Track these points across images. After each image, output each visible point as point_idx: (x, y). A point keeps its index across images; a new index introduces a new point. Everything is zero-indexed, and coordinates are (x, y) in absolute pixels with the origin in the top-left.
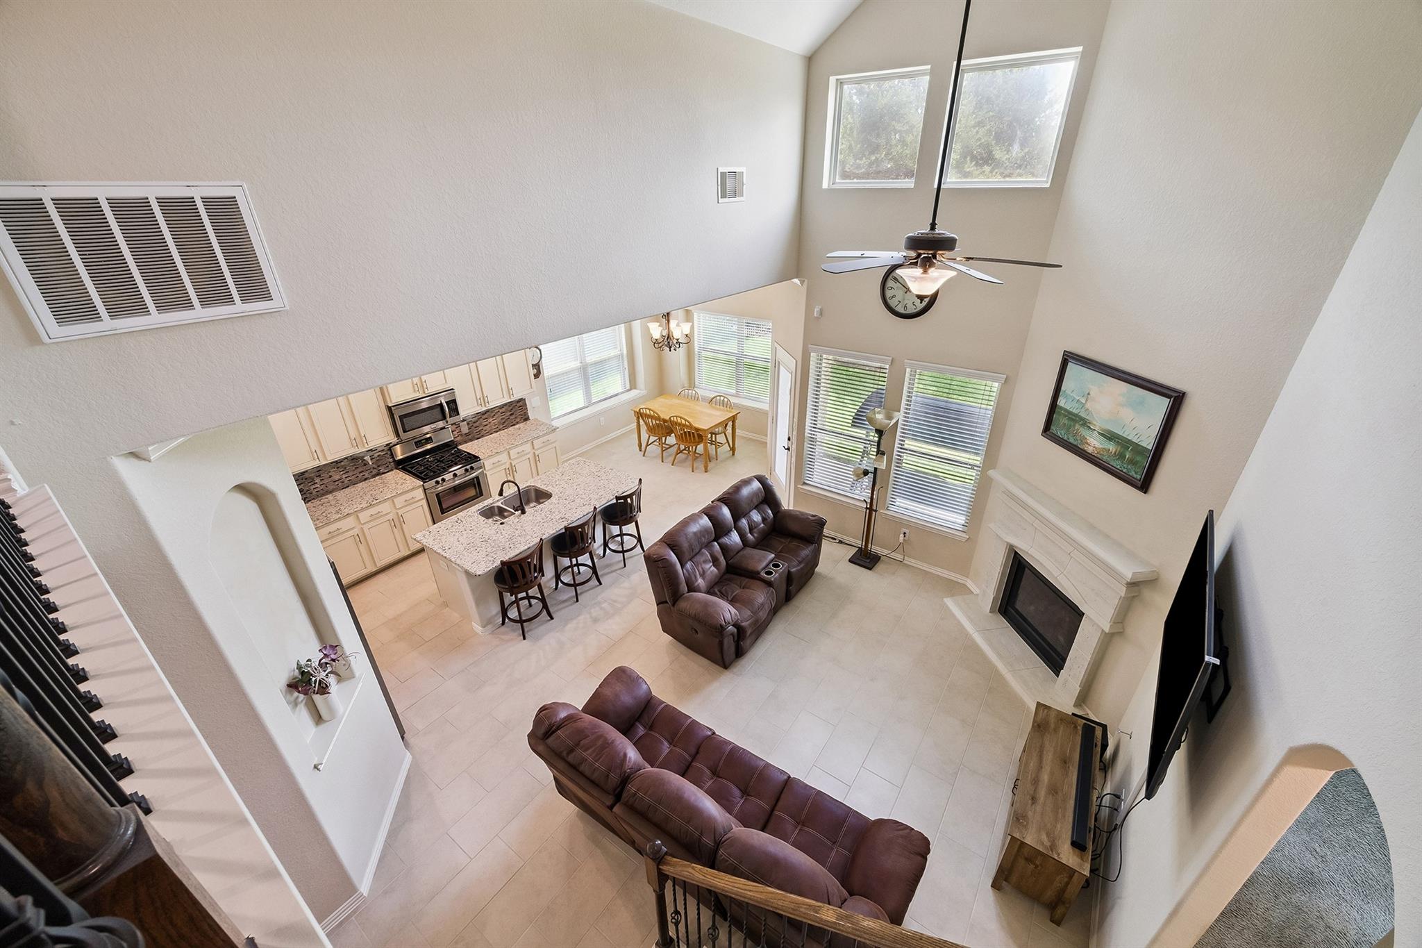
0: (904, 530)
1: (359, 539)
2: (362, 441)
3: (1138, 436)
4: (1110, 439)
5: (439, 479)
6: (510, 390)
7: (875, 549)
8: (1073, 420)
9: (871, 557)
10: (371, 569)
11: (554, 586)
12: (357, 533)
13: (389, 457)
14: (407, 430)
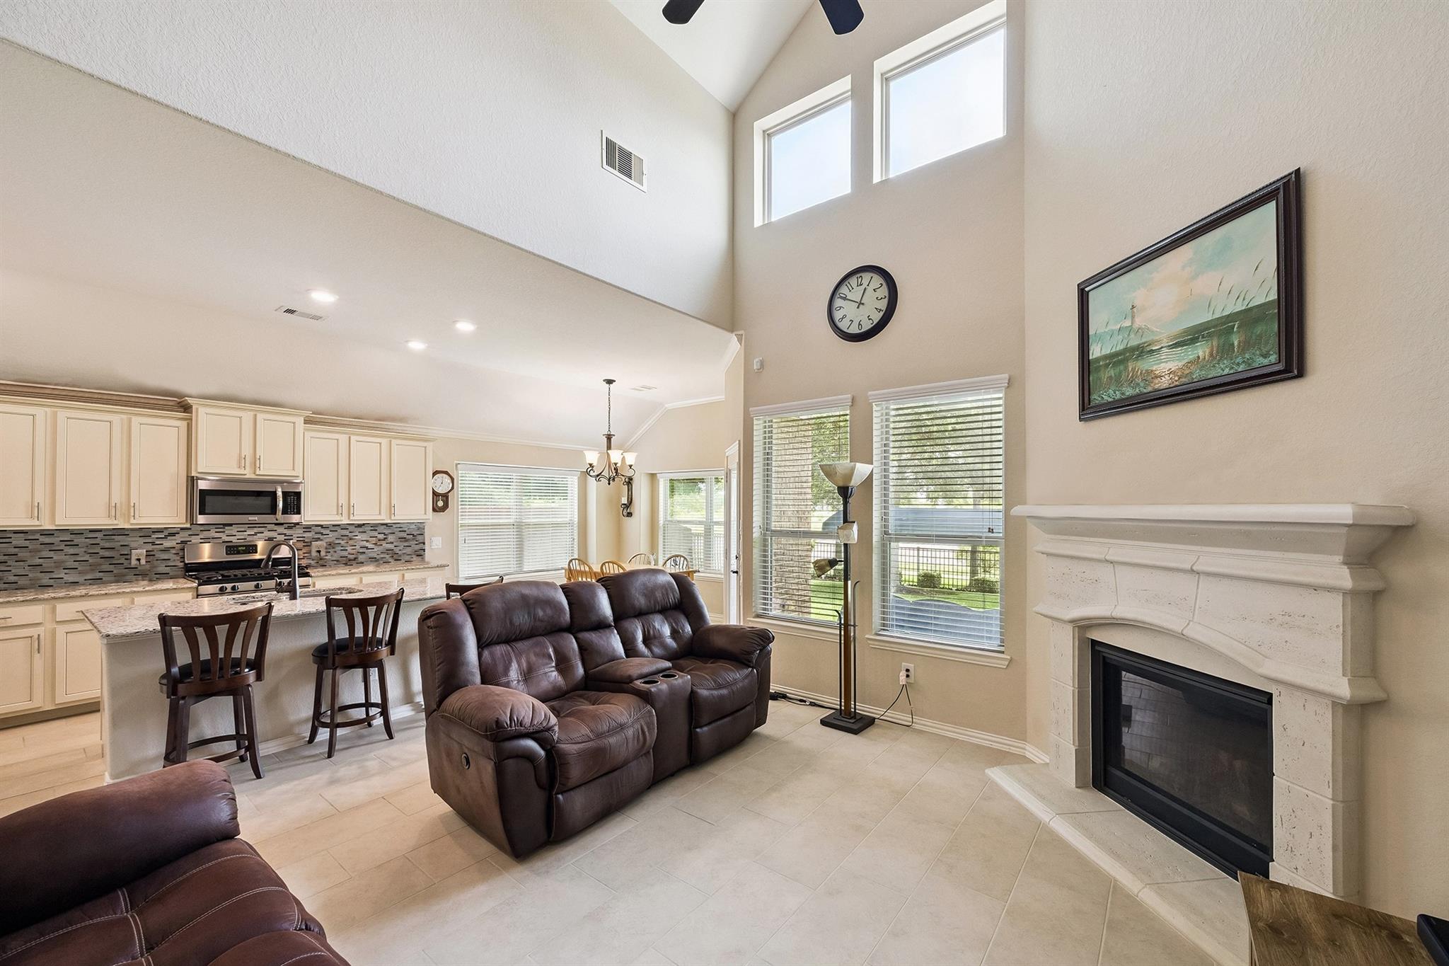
0: (905, 665)
1: (39, 645)
2: (129, 512)
3: (1241, 298)
4: (1193, 341)
5: (229, 586)
6: (391, 507)
7: (863, 708)
8: (1121, 362)
9: (858, 717)
10: (41, 702)
11: (306, 732)
12: (39, 635)
13: (178, 560)
14: (207, 511)
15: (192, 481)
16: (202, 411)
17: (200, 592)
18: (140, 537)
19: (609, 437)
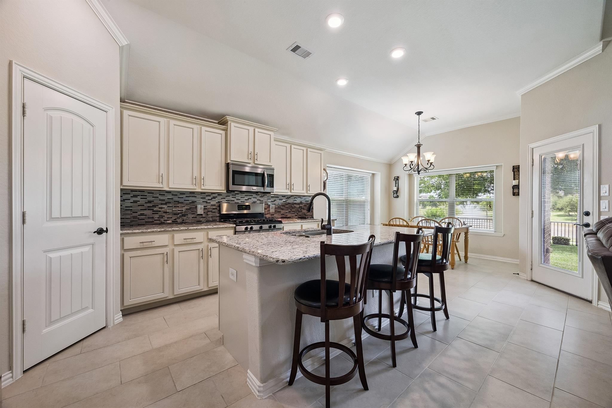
1: (167, 259)
2: (201, 182)
5: (249, 227)
6: (308, 187)
10: (168, 295)
12: (167, 252)
13: (217, 212)
14: (235, 184)
15: (228, 165)
16: (233, 124)
17: (237, 230)
18: (201, 198)
19: (419, 147)
